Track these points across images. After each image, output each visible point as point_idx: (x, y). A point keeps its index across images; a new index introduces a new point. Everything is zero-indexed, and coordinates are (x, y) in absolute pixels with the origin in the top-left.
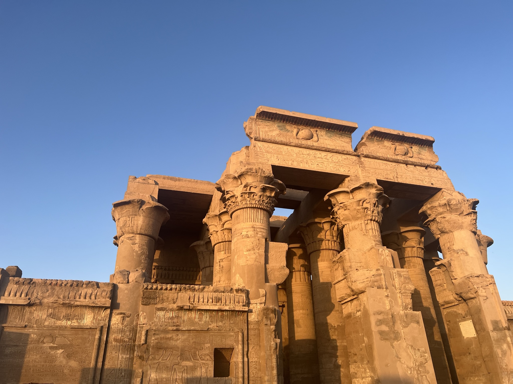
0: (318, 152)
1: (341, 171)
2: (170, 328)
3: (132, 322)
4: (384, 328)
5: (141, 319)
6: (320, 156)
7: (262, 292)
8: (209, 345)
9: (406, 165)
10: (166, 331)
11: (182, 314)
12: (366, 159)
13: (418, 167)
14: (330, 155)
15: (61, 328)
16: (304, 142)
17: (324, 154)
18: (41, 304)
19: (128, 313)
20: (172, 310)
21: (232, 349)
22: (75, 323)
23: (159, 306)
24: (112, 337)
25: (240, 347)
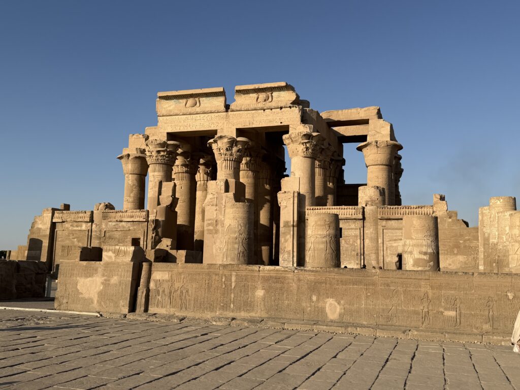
0: (198, 115)
1: (212, 128)
2: (114, 230)
3: (100, 227)
4: (211, 228)
5: (103, 226)
6: (199, 118)
7: (155, 211)
8: (129, 237)
9: (264, 110)
10: (112, 231)
11: (119, 223)
12: (233, 113)
13: (273, 110)
14: (206, 115)
15: (75, 230)
16: (190, 110)
17: (203, 115)
18: (67, 221)
19: (98, 224)
20: (114, 221)
21: (140, 239)
22: (79, 228)
23: (109, 220)
24: (93, 234)
25: (143, 238)
